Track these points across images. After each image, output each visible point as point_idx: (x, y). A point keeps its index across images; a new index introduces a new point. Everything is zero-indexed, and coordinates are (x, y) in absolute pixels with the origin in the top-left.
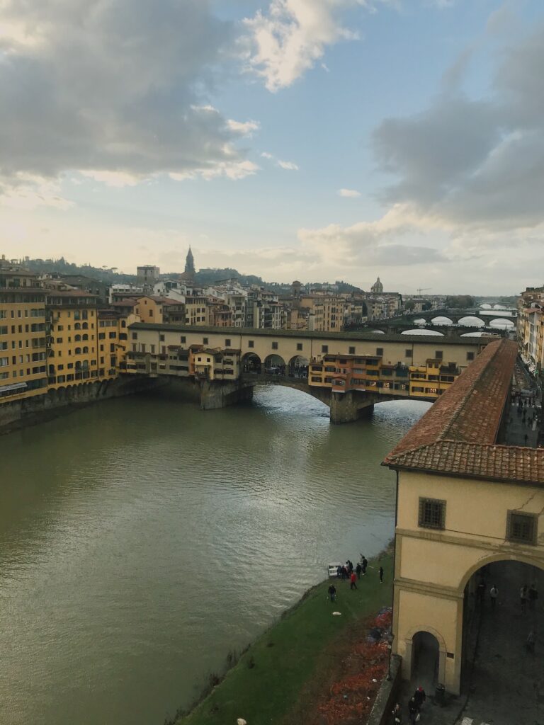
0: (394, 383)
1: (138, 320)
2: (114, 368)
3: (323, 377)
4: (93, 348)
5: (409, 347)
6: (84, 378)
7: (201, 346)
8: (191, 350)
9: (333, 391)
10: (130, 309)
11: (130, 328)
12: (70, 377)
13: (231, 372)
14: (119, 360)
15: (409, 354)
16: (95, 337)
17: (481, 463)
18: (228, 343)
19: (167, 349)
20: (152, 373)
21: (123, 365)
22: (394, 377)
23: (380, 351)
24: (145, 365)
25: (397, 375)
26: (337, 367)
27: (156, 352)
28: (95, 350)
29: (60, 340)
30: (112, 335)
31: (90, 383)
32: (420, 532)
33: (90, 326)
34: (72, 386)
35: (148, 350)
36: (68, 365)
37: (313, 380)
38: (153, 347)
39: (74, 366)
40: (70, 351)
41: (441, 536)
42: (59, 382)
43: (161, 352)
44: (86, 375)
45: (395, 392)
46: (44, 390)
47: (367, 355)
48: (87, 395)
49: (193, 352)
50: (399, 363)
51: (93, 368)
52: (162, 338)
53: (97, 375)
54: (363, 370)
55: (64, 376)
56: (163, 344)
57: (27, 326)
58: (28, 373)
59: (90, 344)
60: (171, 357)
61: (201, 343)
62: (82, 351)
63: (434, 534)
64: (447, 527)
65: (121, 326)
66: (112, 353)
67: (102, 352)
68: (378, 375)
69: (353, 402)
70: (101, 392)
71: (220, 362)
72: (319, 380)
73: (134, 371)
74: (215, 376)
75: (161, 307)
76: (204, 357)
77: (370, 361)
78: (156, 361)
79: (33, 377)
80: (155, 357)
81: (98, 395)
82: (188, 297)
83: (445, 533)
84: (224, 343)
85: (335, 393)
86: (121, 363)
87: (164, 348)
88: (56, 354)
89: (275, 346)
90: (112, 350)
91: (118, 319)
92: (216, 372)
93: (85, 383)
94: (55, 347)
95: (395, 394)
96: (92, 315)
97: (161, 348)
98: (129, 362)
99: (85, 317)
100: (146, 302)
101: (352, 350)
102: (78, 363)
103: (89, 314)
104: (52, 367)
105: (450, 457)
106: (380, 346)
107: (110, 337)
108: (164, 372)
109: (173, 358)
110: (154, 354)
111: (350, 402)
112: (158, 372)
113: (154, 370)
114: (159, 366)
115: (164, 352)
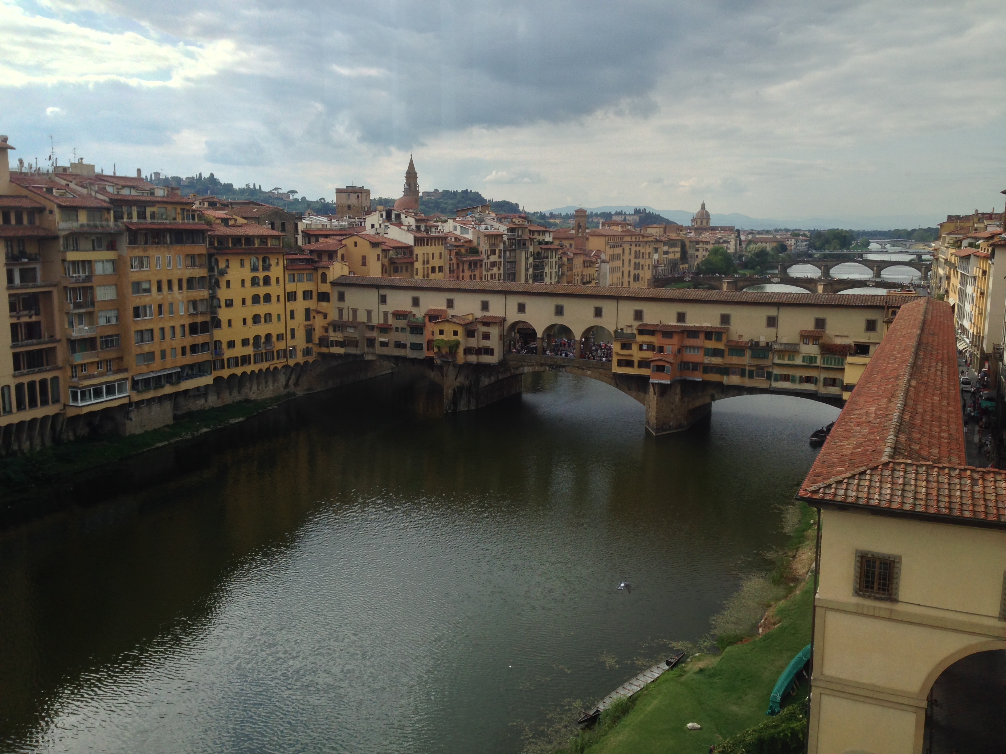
0: (747, 368)
1: (346, 271)
2: (310, 345)
3: (636, 359)
4: (279, 316)
5: (773, 312)
6: (266, 361)
7: (443, 311)
8: (427, 319)
9: (651, 381)
10: (331, 255)
11: (333, 284)
12: (245, 360)
13: (489, 351)
14: (318, 333)
15: (772, 322)
16: (282, 298)
17: (961, 497)
18: (485, 306)
19: (390, 316)
20: (368, 353)
21: (324, 342)
22: (746, 360)
23: (725, 319)
24: (357, 342)
25: (753, 357)
26: (657, 345)
27: (375, 322)
28: (283, 317)
29: (229, 304)
30: (307, 295)
31: (275, 368)
32: (857, 605)
33: (273, 281)
34: (249, 373)
35: (362, 317)
36: (243, 340)
37: (620, 363)
38: (369, 313)
39: (251, 341)
40: (244, 320)
41: (891, 611)
42: (228, 367)
43: (382, 322)
44: (269, 356)
45: (747, 382)
46: (207, 380)
47: (705, 325)
48: (271, 387)
49: (430, 321)
50: (756, 337)
51: (281, 345)
52: (383, 300)
53: (285, 357)
54: (698, 348)
55: (237, 358)
56: (383, 308)
57: (180, 281)
58: (184, 353)
59: (275, 308)
60: (397, 329)
61: (444, 307)
62: (263, 320)
63: (880, 609)
64: (901, 598)
65: (319, 281)
66: (307, 323)
67: (292, 321)
68: (722, 356)
69: (682, 398)
70: (291, 382)
71: (474, 337)
72: (629, 363)
73: (340, 351)
74: (465, 358)
75: (378, 251)
76: (448, 328)
77: (709, 334)
78: (374, 334)
79: (189, 359)
80: (372, 328)
81: (287, 386)
82: (418, 235)
83: (899, 607)
84: (479, 305)
85: (653, 384)
86: (320, 339)
87: (386, 314)
88: (224, 324)
89: (559, 311)
90: (308, 318)
91: (316, 269)
92: (468, 351)
93: (268, 369)
94: (223, 314)
95: (748, 386)
96: (277, 264)
97: (382, 315)
98: (334, 336)
99: (267, 268)
100: (356, 243)
101: (681, 317)
102: (257, 338)
103: (273, 262)
104: (217, 343)
105: (907, 488)
106: (726, 310)
107: (304, 299)
108: (386, 351)
109: (400, 329)
110: (370, 324)
111: (677, 398)
112: (377, 352)
113: (371, 349)
114: (379, 343)
115: (386, 320)
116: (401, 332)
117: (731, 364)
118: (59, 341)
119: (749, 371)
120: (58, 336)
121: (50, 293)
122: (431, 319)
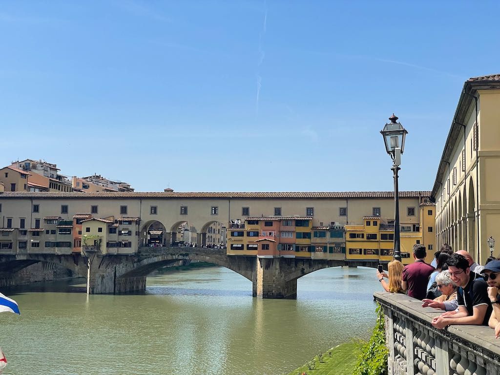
0: (328, 246)
3: (245, 244)
5: (343, 204)
7: (88, 215)
8: (75, 221)
9: (258, 257)
13: (128, 245)
15: (343, 212)
18: (124, 210)
19: (41, 222)
20: (19, 254)
22: (328, 239)
23: (310, 211)
24: (11, 244)
25: (331, 236)
26: (261, 231)
27: (27, 227)
35: (16, 224)
37: (233, 247)
38: (23, 222)
45: (329, 256)
47: (295, 216)
49: (77, 223)
50: (333, 223)
54: (292, 232)
56: (36, 215)
60: (47, 232)
68: (310, 238)
69: (281, 273)
71: (115, 233)
72: (241, 247)
74: (108, 251)
75: (25, 181)
76: (94, 227)
77: (299, 222)
78: (25, 238)
80: (25, 233)
84: (119, 209)
85: (260, 259)
87: (38, 220)
89: (184, 211)
92: (109, 245)
95: (329, 259)
97: (34, 222)
101: (278, 211)
106: (310, 205)
108: (36, 250)
109: (50, 232)
110: (24, 229)
111: (277, 272)
112: (28, 252)
113: (22, 250)
114: (31, 244)
115: (37, 226)
116: (52, 233)
117: (316, 243)
119: (330, 247)
122: (79, 221)
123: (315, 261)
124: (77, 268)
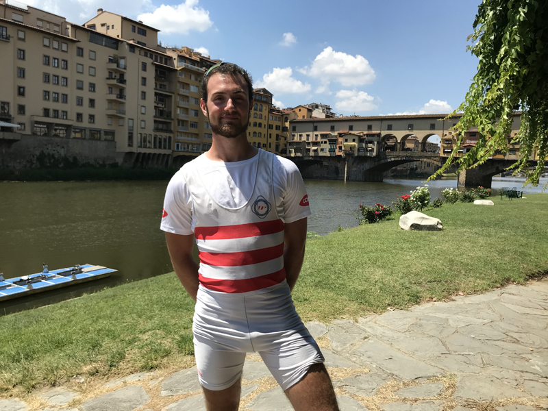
3: (454, 148)
4: (264, 135)
8: (338, 135)
11: (291, 122)
13: (371, 150)
14: (282, 147)
16: (266, 127)
18: (370, 128)
19: (319, 136)
20: (306, 156)
21: (285, 151)
24: (301, 150)
27: (310, 140)
28: (266, 136)
30: (277, 128)
33: (263, 117)
35: (304, 139)
37: (445, 151)
38: (308, 136)
43: (314, 140)
52: (316, 129)
59: (263, 131)
61: (347, 130)
62: (257, 135)
65: (284, 121)
66: (277, 141)
67: (270, 139)
71: (363, 142)
74: (358, 154)
76: (350, 138)
78: (310, 146)
80: (309, 143)
84: (366, 128)
86: (282, 150)
89: (410, 128)
90: (277, 139)
91: (282, 115)
92: (360, 150)
96: (266, 109)
97: (314, 137)
99: (261, 110)
100: (300, 110)
102: (254, 143)
103: (264, 108)
107: (276, 129)
108: (316, 154)
109: (323, 143)
110: (308, 141)
112: (311, 155)
113: (308, 154)
115: (316, 139)
118: (173, 120)
120: (173, 117)
121: (171, 96)
122: (340, 135)
123: (508, 160)
124: (339, 165)
